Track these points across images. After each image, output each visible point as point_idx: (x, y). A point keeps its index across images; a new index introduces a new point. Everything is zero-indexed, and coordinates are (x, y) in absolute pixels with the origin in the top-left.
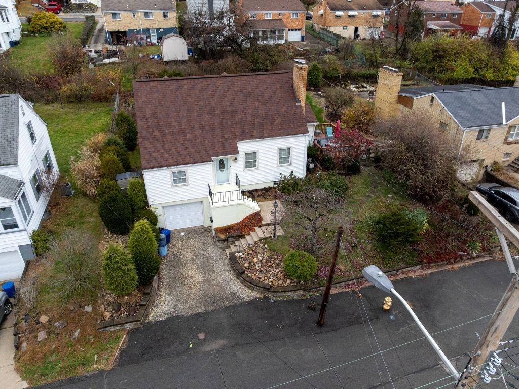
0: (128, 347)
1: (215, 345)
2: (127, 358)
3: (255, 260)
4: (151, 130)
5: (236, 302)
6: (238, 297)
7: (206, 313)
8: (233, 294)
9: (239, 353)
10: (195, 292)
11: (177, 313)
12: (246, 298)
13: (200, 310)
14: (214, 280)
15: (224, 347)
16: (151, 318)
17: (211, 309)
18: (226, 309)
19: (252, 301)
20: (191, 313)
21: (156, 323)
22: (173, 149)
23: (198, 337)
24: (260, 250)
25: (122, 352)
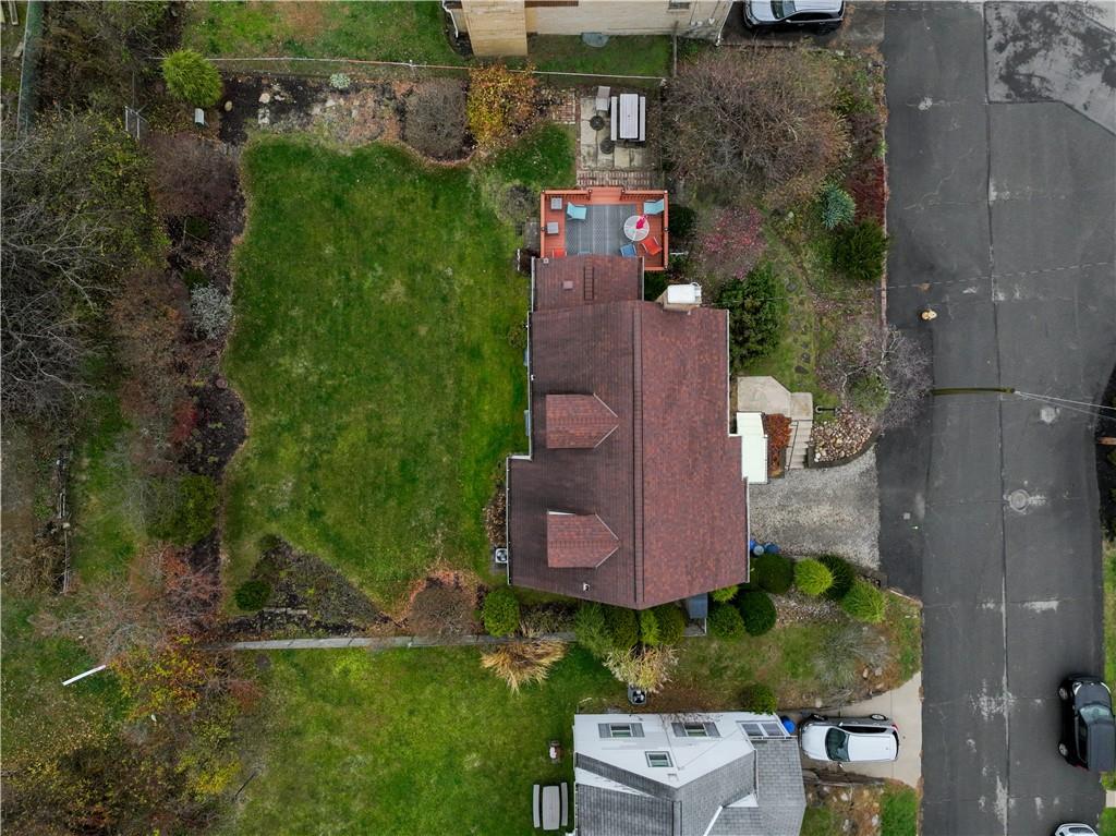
0: (901, 587)
1: (921, 506)
2: (915, 589)
3: (839, 441)
4: (707, 572)
5: (874, 473)
6: (868, 470)
7: (881, 508)
8: (862, 474)
9: (936, 484)
10: (848, 514)
11: (874, 538)
12: (873, 462)
13: (876, 514)
14: (834, 492)
15: (925, 497)
16: (874, 566)
17: (876, 502)
18: (880, 486)
19: (877, 456)
20: (877, 523)
21: (881, 560)
22: (729, 537)
23: (907, 520)
24: (829, 432)
25: (906, 593)
